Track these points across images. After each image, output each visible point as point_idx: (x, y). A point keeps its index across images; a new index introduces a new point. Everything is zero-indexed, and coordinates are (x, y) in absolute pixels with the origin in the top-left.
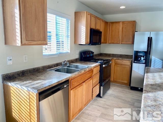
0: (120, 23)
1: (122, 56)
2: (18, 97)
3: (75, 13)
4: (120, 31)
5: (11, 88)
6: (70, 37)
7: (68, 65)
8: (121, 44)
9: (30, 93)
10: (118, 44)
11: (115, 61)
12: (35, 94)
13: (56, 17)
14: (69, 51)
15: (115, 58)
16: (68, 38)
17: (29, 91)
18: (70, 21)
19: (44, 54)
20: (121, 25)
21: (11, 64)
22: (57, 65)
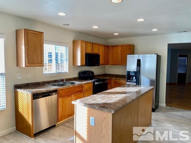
0: (119, 46)
1: (123, 76)
2: (22, 98)
3: (73, 41)
4: (119, 54)
5: (19, 93)
6: (68, 60)
7: (65, 82)
8: (121, 66)
9: (28, 94)
10: (118, 66)
11: (114, 80)
12: (30, 94)
13: (55, 46)
14: (68, 71)
15: (114, 78)
16: (67, 61)
17: (27, 93)
18: (68, 48)
19: (44, 73)
20: (120, 48)
21: (20, 78)
22: (55, 81)
